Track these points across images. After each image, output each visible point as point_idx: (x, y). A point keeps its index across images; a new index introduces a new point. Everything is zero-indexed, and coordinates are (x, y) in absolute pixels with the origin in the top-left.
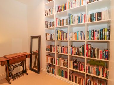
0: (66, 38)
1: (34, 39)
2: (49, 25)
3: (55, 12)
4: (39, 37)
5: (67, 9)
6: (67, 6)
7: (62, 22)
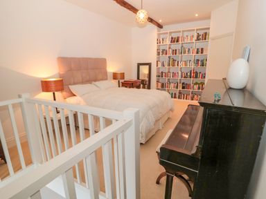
0: (178, 65)
1: (141, 67)
2: (161, 53)
3: (168, 42)
4: (149, 65)
5: (180, 42)
6: (180, 39)
7: (175, 52)
